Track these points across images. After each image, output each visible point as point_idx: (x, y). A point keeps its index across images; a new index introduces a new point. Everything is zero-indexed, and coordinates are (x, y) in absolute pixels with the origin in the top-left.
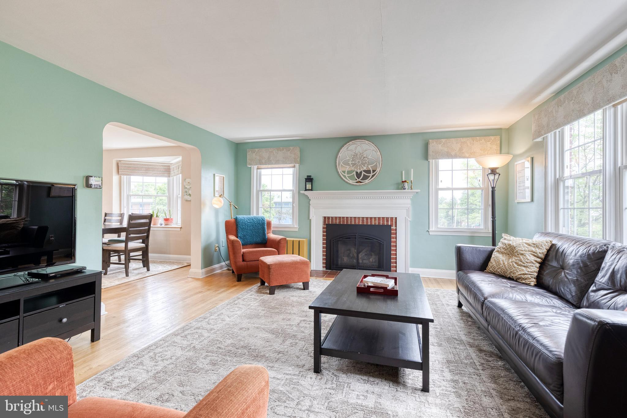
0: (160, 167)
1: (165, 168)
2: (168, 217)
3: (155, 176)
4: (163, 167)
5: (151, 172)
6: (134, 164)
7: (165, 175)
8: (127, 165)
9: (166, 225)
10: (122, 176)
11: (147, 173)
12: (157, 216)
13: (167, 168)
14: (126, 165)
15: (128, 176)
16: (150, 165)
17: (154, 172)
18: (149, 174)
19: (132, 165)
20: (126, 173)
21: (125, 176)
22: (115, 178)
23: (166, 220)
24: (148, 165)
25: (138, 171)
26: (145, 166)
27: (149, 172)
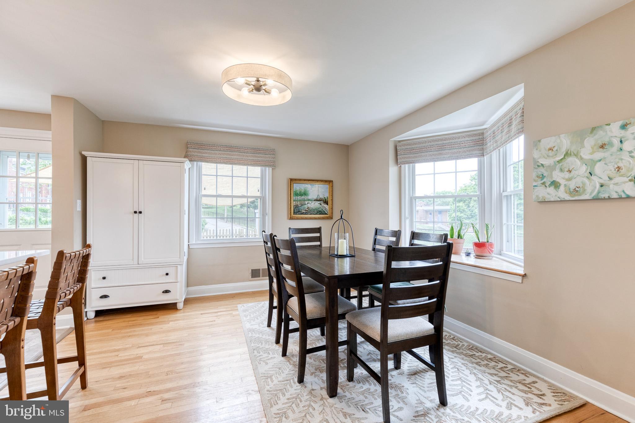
0: (463, 139)
1: (474, 138)
2: (483, 240)
3: (453, 159)
4: (472, 138)
5: (447, 151)
6: (419, 143)
7: (474, 152)
8: (408, 147)
9: (478, 257)
10: (403, 166)
11: (441, 154)
12: (459, 236)
13: (477, 138)
14: (406, 147)
15: (411, 165)
16: (446, 139)
17: (454, 151)
18: (445, 156)
19: (416, 144)
20: (408, 160)
21: (407, 165)
22: (393, 170)
23: (479, 245)
24: (442, 140)
25: (426, 153)
26: (437, 143)
27: (444, 152)
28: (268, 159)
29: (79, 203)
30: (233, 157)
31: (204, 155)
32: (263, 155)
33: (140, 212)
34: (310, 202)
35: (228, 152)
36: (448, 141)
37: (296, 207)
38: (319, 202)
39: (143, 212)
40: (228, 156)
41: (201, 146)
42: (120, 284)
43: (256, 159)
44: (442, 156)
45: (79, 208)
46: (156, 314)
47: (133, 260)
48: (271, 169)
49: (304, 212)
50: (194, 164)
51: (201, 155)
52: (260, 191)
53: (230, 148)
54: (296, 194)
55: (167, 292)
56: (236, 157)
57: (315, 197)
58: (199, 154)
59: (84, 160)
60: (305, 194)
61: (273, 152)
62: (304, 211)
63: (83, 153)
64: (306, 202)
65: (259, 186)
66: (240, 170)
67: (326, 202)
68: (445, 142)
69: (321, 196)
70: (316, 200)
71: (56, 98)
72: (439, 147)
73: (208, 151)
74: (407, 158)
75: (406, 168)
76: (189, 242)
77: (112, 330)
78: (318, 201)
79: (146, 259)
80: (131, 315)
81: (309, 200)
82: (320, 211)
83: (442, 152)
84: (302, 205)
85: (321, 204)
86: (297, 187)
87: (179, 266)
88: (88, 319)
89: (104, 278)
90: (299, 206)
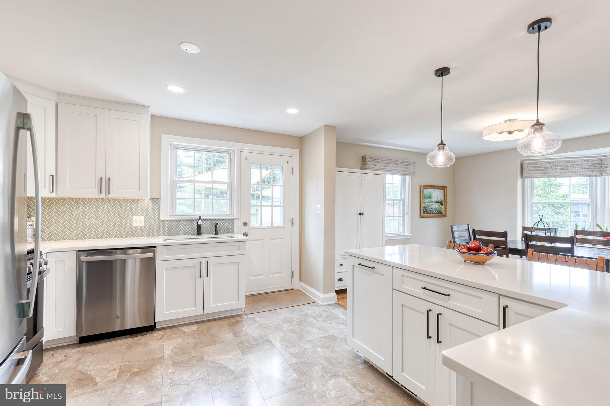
0: (584, 163)
1: (596, 162)
3: (568, 177)
4: (592, 163)
5: (570, 171)
6: (545, 163)
7: (594, 173)
8: (535, 165)
10: (526, 180)
11: (564, 172)
14: (533, 165)
16: (569, 162)
17: (576, 170)
18: (568, 174)
19: (542, 163)
20: (530, 175)
24: (565, 162)
25: (551, 171)
26: (561, 164)
27: (568, 171)
30: (392, 168)
31: (376, 167)
32: (409, 167)
34: (433, 204)
35: (389, 165)
36: (571, 163)
37: (425, 207)
38: (438, 204)
39: (364, 214)
40: (389, 168)
41: (374, 160)
43: (406, 170)
44: (566, 174)
48: (410, 177)
49: (429, 212)
52: (400, 195)
54: (425, 198)
56: (394, 168)
57: (436, 200)
58: (373, 166)
60: (430, 197)
61: (413, 164)
62: (430, 211)
64: (431, 204)
67: (442, 204)
68: (568, 164)
69: (439, 199)
70: (436, 202)
72: (562, 167)
73: (378, 164)
78: (437, 203)
81: (432, 202)
82: (438, 211)
83: (566, 171)
84: (428, 206)
85: (439, 205)
86: (426, 192)
89: (341, 265)
90: (427, 207)
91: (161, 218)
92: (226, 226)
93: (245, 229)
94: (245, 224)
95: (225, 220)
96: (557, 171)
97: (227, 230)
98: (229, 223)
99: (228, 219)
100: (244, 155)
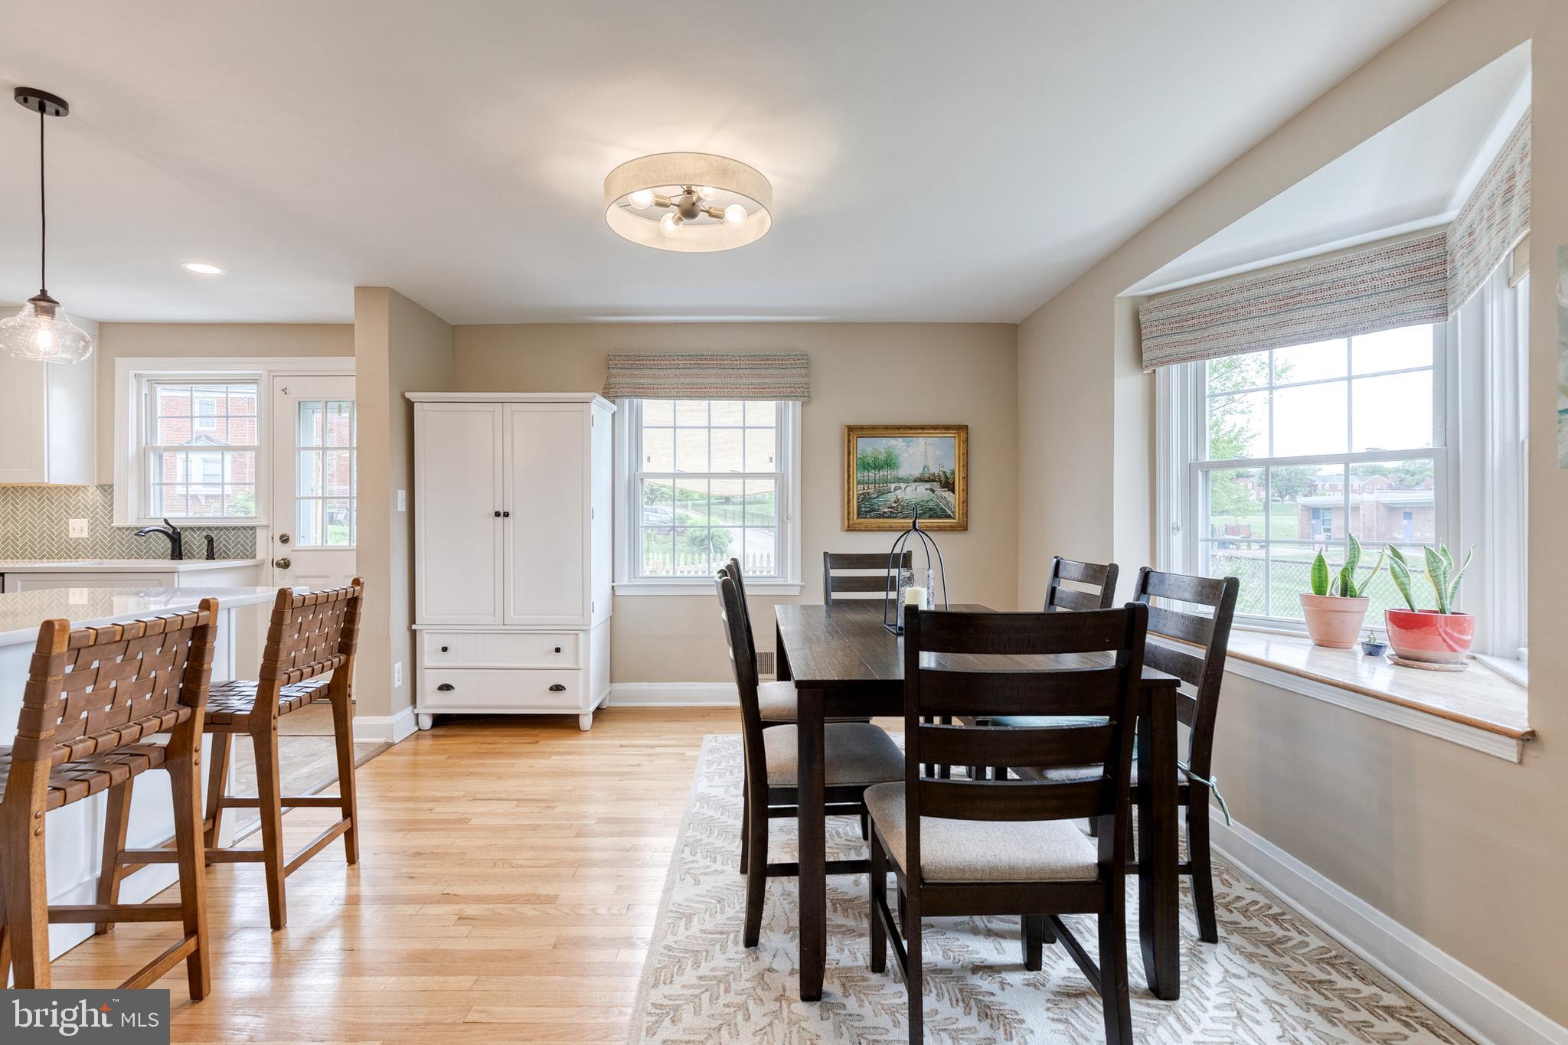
0: (1367, 268)
1: (1407, 259)
2: (1425, 600)
3: (1338, 336)
4: (1399, 261)
5: (1308, 313)
6: (1211, 297)
7: (1410, 307)
8: (1175, 312)
9: (1406, 660)
10: (1160, 370)
11: (1283, 324)
12: (1346, 590)
13: (1420, 256)
14: (1169, 313)
15: (1191, 365)
16: (1302, 275)
17: (1330, 309)
18: (1299, 328)
19: (1199, 300)
20: (1174, 351)
21: (1175, 368)
22: (1127, 387)
23: (1406, 621)
25: (1234, 326)
26: (1270, 289)
27: (1296, 315)
28: (789, 380)
29: (402, 495)
30: (705, 381)
31: (642, 381)
32: (777, 372)
33: (506, 515)
34: (903, 485)
35: (695, 371)
36: (1311, 280)
37: (865, 498)
38: (928, 485)
39: (511, 515)
40: (695, 381)
41: (635, 361)
42: (466, 665)
43: (762, 381)
44: (1289, 331)
45: (402, 506)
46: (537, 736)
47: (494, 615)
48: (798, 404)
49: (886, 513)
50: (623, 404)
51: (636, 381)
52: (774, 460)
53: (700, 361)
54: (865, 466)
55: (558, 688)
56: (711, 380)
57: (917, 473)
58: (631, 381)
59: (410, 406)
60: (889, 463)
61: (803, 362)
62: (887, 510)
63: (408, 395)
64: (893, 486)
65: (772, 450)
66: (727, 411)
67: (948, 485)
68: (1298, 284)
69: (935, 470)
70: (920, 480)
71: (363, 292)
72: (1278, 303)
73: (652, 372)
74: (1168, 345)
75: (1173, 375)
76: (613, 582)
77: (446, 757)
78: (926, 481)
79: (519, 615)
80: (493, 730)
81: (899, 480)
82: (930, 509)
83: (1289, 316)
84: (881, 493)
85: (932, 491)
86: (867, 447)
87: (581, 634)
88: (420, 729)
89: (445, 649)
90: (874, 496)
91: (115, 524)
92: (239, 542)
93: (281, 552)
94: (285, 539)
95: (239, 529)
96: (1255, 322)
97: (241, 551)
98: (228, 537)
99: (244, 528)
100: (280, 383)
